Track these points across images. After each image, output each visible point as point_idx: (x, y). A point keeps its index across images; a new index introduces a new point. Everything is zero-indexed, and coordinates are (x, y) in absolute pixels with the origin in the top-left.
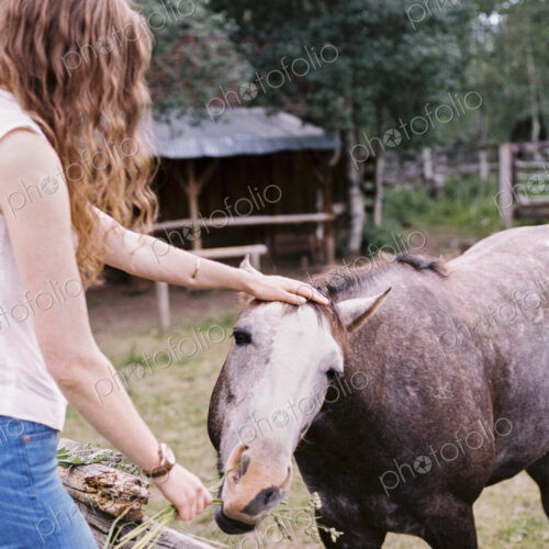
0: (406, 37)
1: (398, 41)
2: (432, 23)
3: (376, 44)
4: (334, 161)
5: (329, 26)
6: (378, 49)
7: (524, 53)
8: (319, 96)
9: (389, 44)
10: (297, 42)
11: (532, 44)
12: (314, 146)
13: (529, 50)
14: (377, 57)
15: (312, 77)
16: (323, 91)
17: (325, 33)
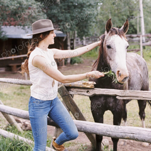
0: (84, 9)
1: (82, 10)
2: (90, 5)
3: (76, 10)
4: (64, 40)
5: (65, 6)
6: (77, 12)
7: (108, 13)
8: (62, 23)
9: (80, 10)
10: (56, 9)
11: (111, 10)
12: (60, 36)
13: (110, 12)
14: (77, 14)
15: (60, 19)
16: (63, 22)
17: (63, 7)
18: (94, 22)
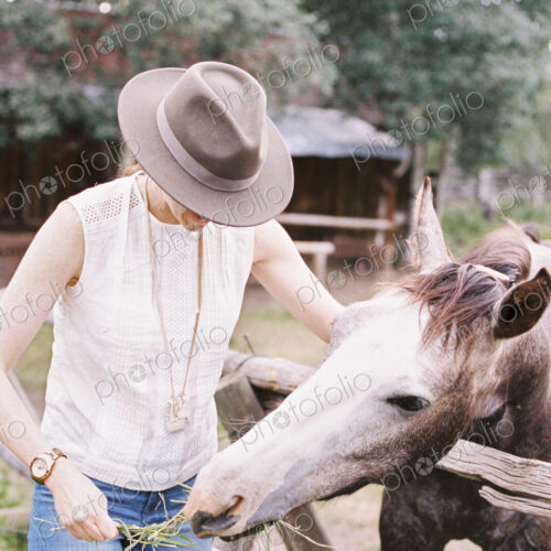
1: (479, 60)
2: (514, 45)
4: (400, 171)
8: (396, 106)
9: (468, 61)
15: (390, 86)
18: (523, 113)
